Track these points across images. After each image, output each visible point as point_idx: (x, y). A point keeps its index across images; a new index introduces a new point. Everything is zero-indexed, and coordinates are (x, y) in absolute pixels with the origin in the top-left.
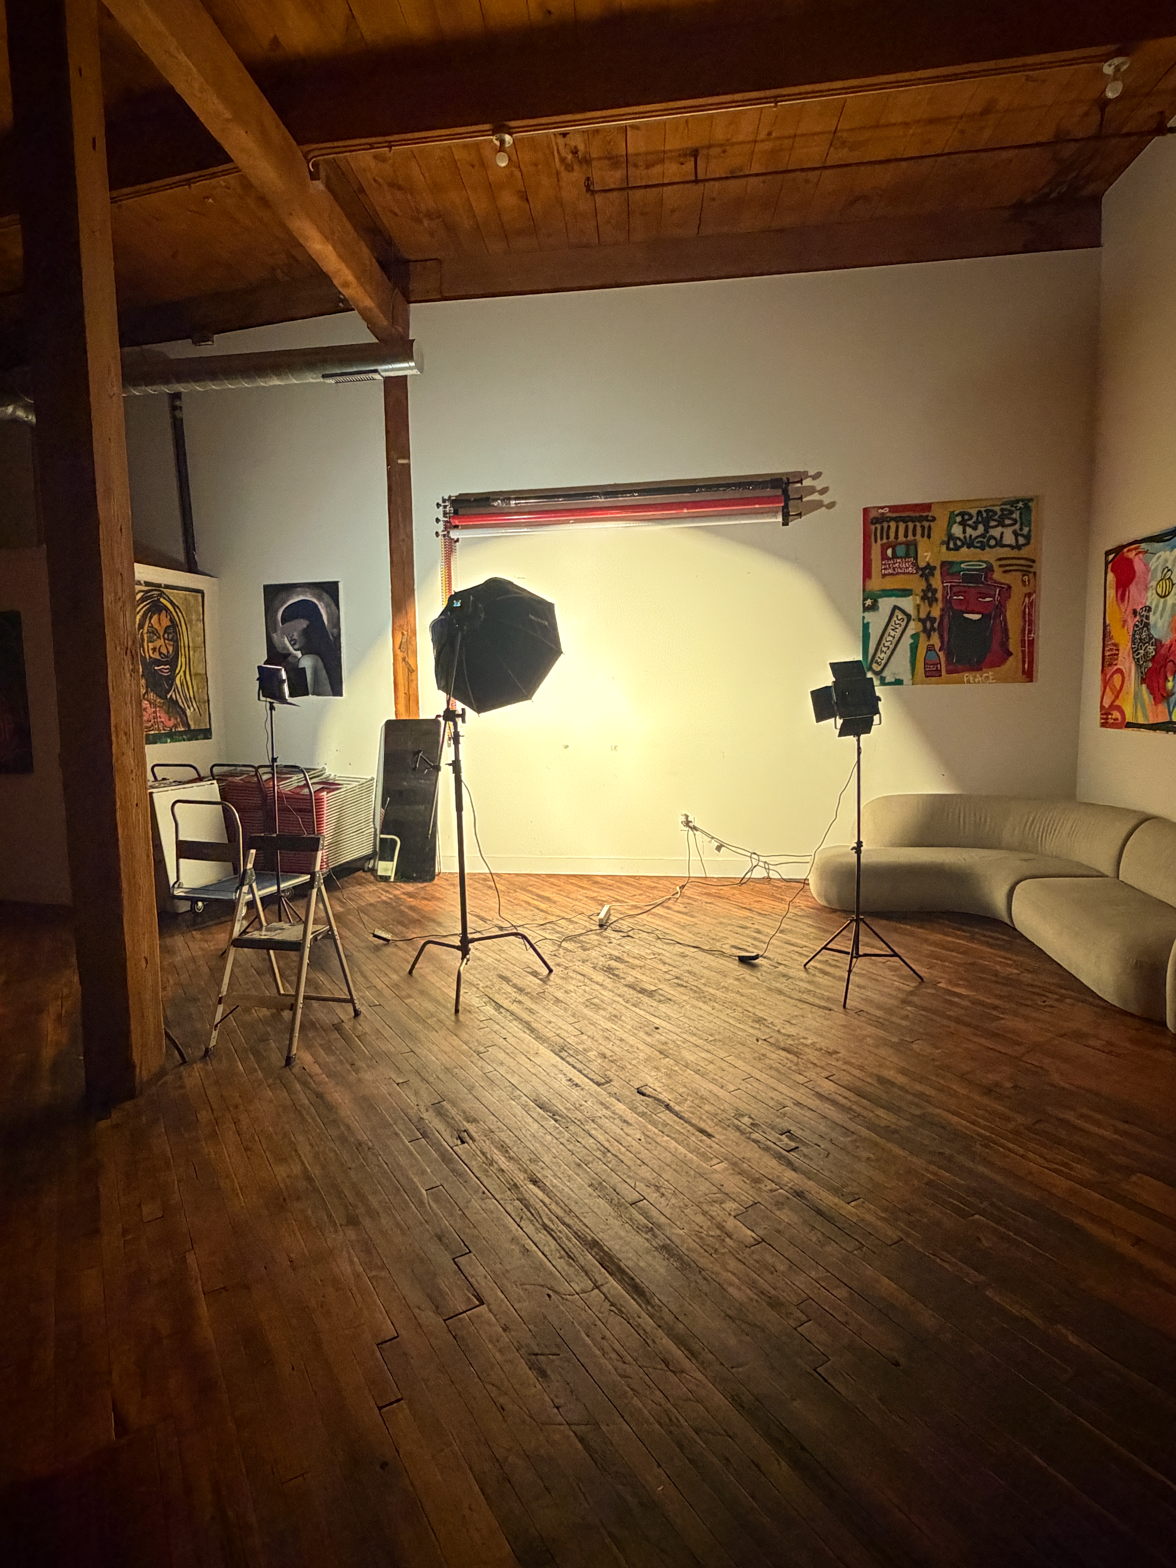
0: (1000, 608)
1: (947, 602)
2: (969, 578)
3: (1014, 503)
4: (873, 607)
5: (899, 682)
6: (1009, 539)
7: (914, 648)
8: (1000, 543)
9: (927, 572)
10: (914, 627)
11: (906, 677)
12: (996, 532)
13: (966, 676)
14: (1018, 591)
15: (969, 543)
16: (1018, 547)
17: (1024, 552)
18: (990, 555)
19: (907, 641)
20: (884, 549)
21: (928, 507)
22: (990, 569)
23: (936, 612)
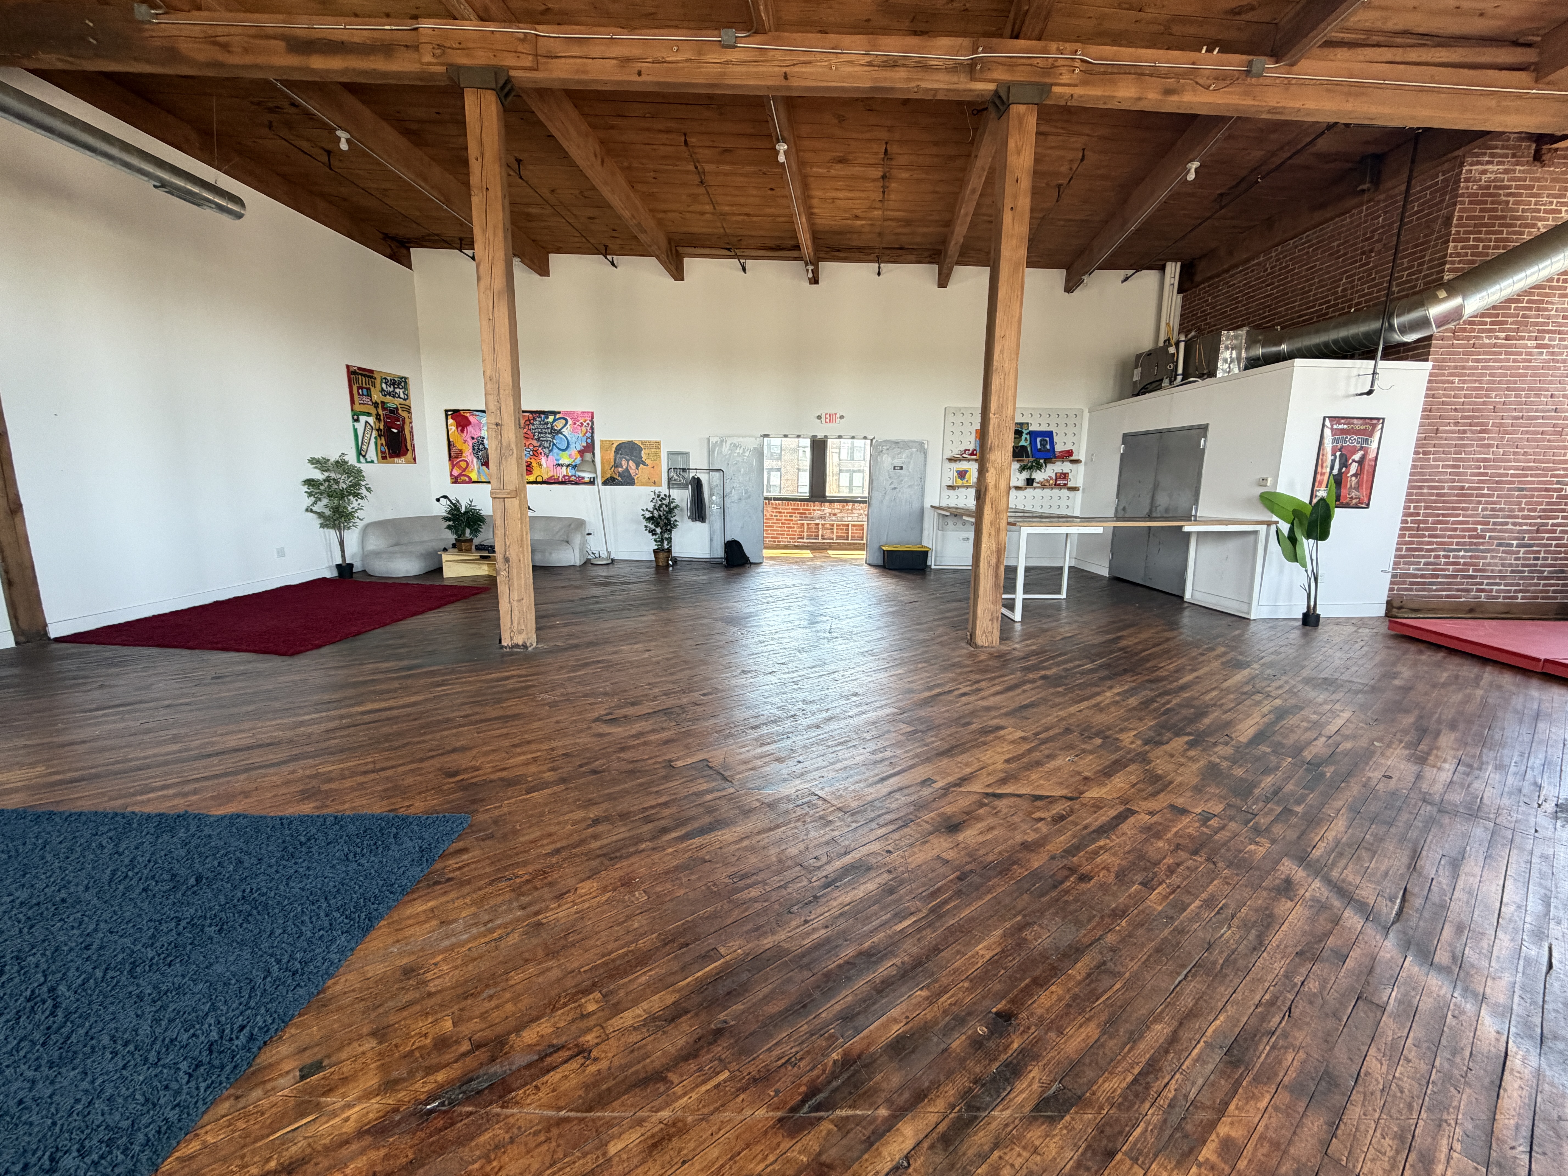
0: (402, 428)
1: (385, 422)
2: (392, 411)
3: (401, 378)
4: (357, 420)
5: (372, 462)
6: (402, 395)
7: (376, 444)
8: (399, 397)
9: (376, 405)
10: (375, 433)
11: (375, 459)
13: (396, 460)
14: (407, 421)
15: (389, 394)
16: (405, 399)
17: (407, 402)
18: (396, 402)
19: (373, 440)
20: (359, 388)
21: (372, 371)
22: (397, 409)
23: (382, 427)
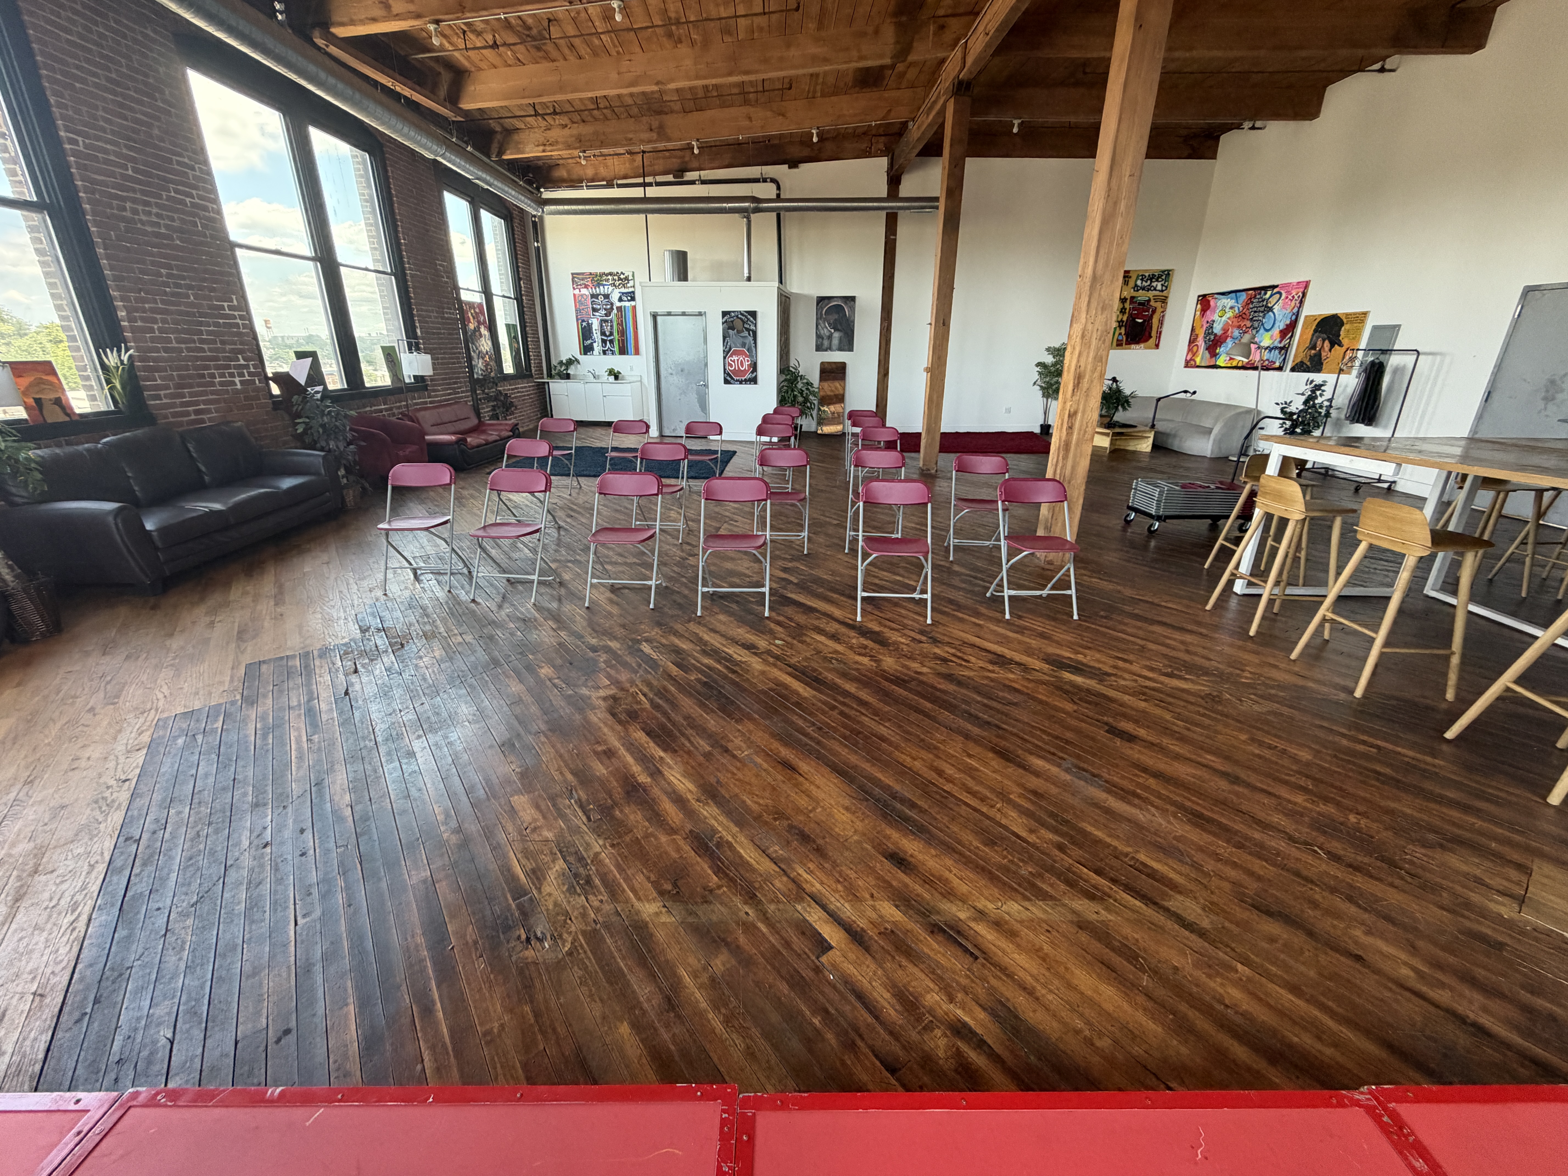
0: (1151, 317)
1: (1131, 315)
2: (1141, 304)
3: (1163, 271)
6: (1159, 287)
7: (1114, 334)
8: (1155, 289)
9: (1123, 300)
10: (1115, 325)
12: (1154, 284)
13: (1133, 346)
14: (1159, 310)
15: (1143, 289)
16: (1162, 291)
17: (1165, 293)
18: (1151, 294)
19: (1111, 331)
22: (1149, 301)
23: (1125, 319)
